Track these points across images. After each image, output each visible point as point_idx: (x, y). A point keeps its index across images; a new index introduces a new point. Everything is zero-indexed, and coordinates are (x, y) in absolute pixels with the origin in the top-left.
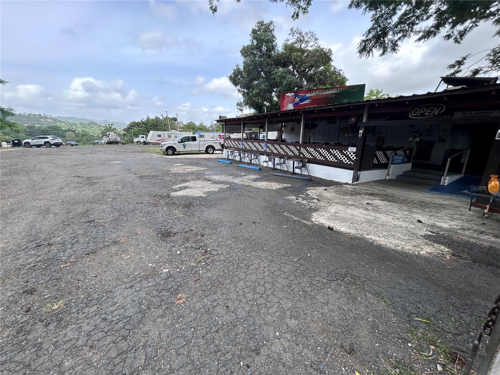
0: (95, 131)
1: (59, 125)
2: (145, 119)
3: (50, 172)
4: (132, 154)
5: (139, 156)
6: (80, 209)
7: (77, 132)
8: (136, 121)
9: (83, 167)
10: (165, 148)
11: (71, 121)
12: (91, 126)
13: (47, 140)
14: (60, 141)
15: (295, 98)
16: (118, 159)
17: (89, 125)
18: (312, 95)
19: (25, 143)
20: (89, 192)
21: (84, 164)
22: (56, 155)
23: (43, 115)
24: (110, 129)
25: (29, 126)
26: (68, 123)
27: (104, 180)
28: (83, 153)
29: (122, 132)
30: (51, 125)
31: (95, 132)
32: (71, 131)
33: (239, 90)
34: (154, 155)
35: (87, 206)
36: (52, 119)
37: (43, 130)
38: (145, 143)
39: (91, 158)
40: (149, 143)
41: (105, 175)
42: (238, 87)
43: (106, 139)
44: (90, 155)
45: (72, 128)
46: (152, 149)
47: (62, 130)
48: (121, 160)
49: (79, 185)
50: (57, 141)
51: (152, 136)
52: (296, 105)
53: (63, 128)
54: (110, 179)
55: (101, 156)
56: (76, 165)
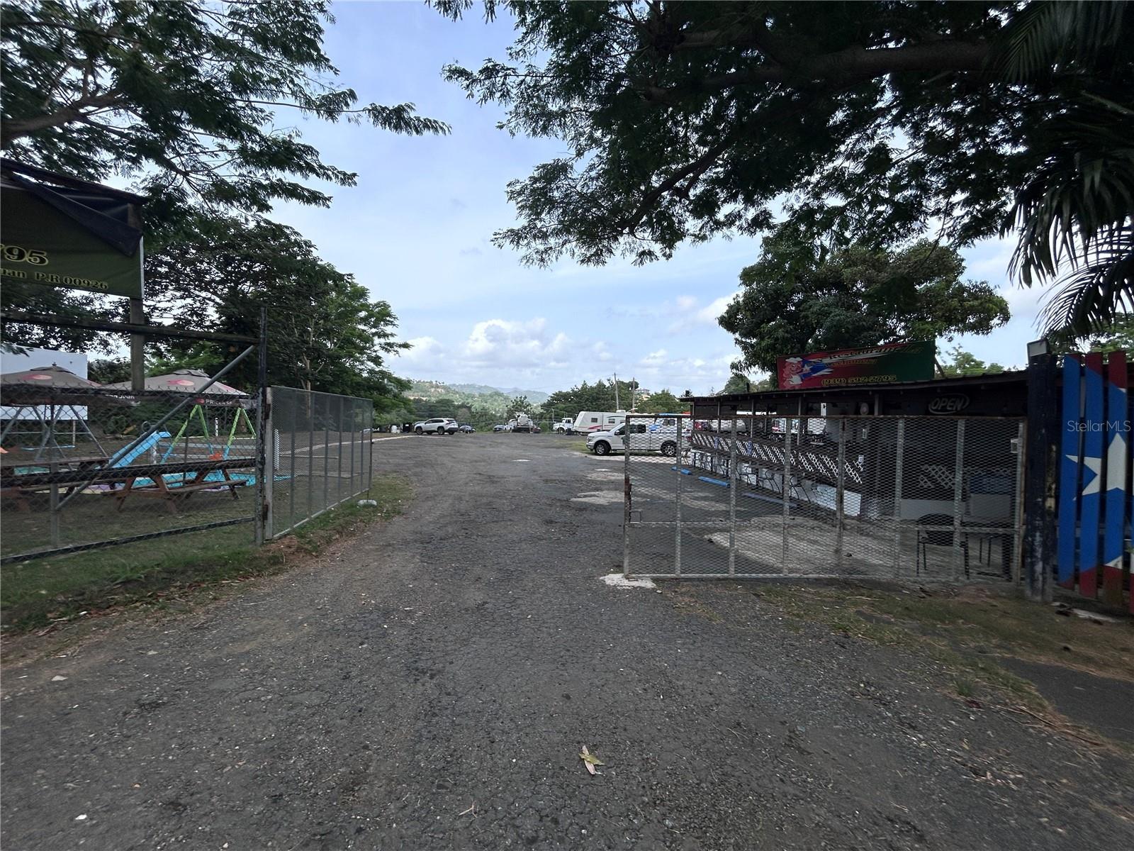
0: (498, 408)
1: (450, 398)
2: (580, 387)
3: (452, 466)
4: (545, 450)
5: (555, 454)
6: (485, 500)
7: (473, 410)
8: (564, 391)
9: (483, 463)
10: (592, 443)
11: (467, 392)
12: (493, 399)
13: (441, 424)
14: (455, 427)
15: (803, 366)
16: (525, 456)
17: (491, 396)
18: (834, 360)
20: (491, 489)
21: (484, 461)
23: (434, 383)
24: (520, 406)
26: (464, 393)
27: (506, 480)
28: (481, 445)
29: (539, 410)
30: (441, 398)
32: (465, 407)
33: (736, 339)
34: (576, 453)
35: (490, 499)
36: (444, 388)
37: (430, 406)
38: (570, 432)
39: (492, 452)
40: (576, 432)
41: (506, 474)
42: (737, 335)
43: (512, 423)
44: (491, 449)
45: (468, 403)
46: (577, 442)
47: (454, 406)
48: (528, 457)
49: (481, 482)
50: (452, 427)
51: (583, 420)
52: (805, 377)
53: (456, 403)
54: (511, 479)
55: (504, 451)
56: (476, 461)
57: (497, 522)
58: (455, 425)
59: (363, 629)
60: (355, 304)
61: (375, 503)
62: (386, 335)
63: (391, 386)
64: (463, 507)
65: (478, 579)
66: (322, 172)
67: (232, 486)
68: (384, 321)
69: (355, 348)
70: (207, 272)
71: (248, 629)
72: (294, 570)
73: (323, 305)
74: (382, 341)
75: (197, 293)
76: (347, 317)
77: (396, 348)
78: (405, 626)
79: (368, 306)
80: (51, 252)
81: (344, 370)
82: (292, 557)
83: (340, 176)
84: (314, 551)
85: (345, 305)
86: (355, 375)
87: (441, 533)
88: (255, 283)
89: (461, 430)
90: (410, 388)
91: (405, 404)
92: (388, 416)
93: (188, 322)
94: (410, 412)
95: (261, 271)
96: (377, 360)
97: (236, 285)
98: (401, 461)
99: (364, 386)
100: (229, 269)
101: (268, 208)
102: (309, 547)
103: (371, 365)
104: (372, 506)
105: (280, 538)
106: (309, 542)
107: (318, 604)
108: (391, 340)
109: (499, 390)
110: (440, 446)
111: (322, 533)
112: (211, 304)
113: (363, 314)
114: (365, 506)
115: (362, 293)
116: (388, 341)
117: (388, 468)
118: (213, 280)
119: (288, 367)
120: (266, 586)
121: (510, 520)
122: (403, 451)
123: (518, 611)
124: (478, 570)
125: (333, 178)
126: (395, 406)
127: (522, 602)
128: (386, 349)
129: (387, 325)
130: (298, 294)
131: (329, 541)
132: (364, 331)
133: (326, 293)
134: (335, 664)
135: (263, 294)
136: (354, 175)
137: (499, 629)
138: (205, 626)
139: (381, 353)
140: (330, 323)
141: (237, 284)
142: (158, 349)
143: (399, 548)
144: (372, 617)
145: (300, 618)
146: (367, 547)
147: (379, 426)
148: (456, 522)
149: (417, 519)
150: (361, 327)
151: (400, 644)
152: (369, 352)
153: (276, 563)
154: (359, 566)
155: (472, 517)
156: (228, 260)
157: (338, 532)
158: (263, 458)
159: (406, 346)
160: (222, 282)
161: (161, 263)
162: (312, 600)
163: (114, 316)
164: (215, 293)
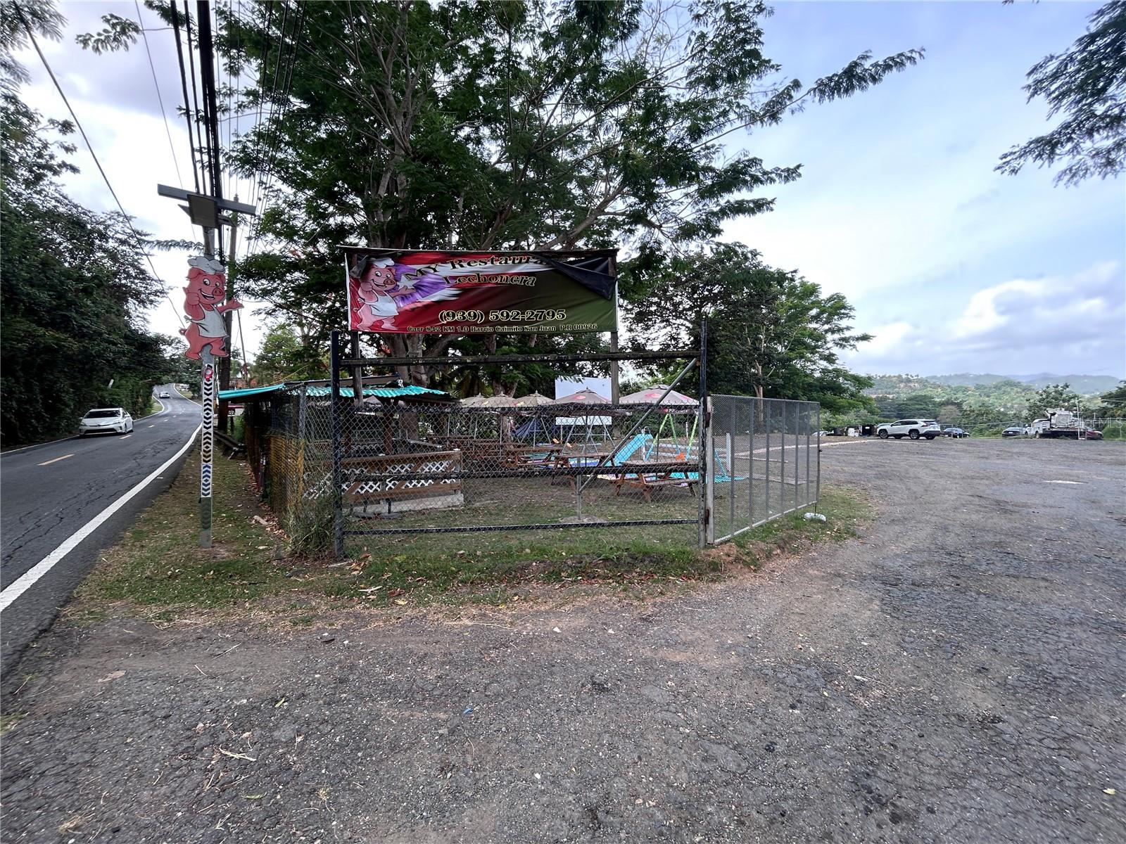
0: (1014, 403)
1: (929, 394)
3: (932, 482)
4: (1117, 467)
6: (989, 538)
7: (965, 407)
9: (986, 482)
11: (956, 384)
12: (1001, 392)
13: (914, 427)
14: (937, 429)
16: (1070, 476)
17: (997, 387)
19: (881, 430)
20: (1002, 522)
21: (988, 478)
22: (932, 455)
23: (904, 376)
24: (1056, 398)
25: (878, 397)
26: (949, 387)
27: (1031, 510)
28: (981, 455)
29: (1099, 404)
30: (914, 394)
31: (1009, 405)
32: (953, 404)
35: (1001, 537)
36: (920, 381)
37: (900, 405)
39: (1001, 466)
41: (1033, 502)
43: (1041, 425)
44: (1000, 461)
45: (957, 399)
47: (934, 403)
48: (1077, 478)
49: (983, 509)
50: (932, 429)
53: (937, 400)
54: (1042, 510)
55: (1025, 465)
56: (972, 478)
57: (1017, 577)
58: (936, 428)
59: (795, 687)
60: (806, 303)
61: (824, 518)
62: (840, 330)
63: (847, 385)
64: (950, 541)
65: (982, 670)
66: (767, 178)
67: (690, 484)
68: (838, 314)
69: (806, 348)
70: (681, 303)
71: (682, 636)
72: (731, 581)
73: (772, 311)
74: (836, 336)
75: (674, 321)
76: (797, 317)
77: (852, 343)
78: (854, 704)
79: (819, 302)
80: (568, 308)
81: (796, 372)
82: (730, 566)
83: (783, 174)
84: (753, 564)
85: (795, 307)
86: (807, 376)
87: (916, 575)
88: (714, 303)
89: (946, 433)
90: (871, 386)
91: (864, 403)
92: (846, 418)
93: (669, 346)
94: (872, 412)
95: (720, 292)
96: (830, 358)
97: (701, 309)
98: (859, 471)
99: (816, 386)
100: (696, 296)
101: (719, 232)
102: (748, 559)
103: (824, 364)
104: (820, 521)
105: (721, 543)
106: (748, 554)
107: (750, 631)
108: (847, 334)
109: (1012, 379)
110: (913, 454)
111: (762, 545)
112: (683, 328)
113: (814, 312)
114: (812, 520)
115: (811, 290)
116: (843, 336)
117: (842, 477)
118: (684, 309)
119: (742, 374)
120: (705, 591)
121: (1044, 579)
122: (862, 458)
123: (1076, 765)
124: (981, 654)
125: (777, 179)
126: (852, 406)
127: (1086, 749)
128: (841, 345)
129: (841, 318)
130: (750, 304)
131: (769, 556)
132: (815, 329)
133: (775, 298)
134: (759, 722)
135: (721, 311)
136: (798, 166)
137: (1032, 787)
138: (651, 619)
139: (835, 350)
140: (780, 328)
141: (701, 307)
142: (651, 370)
143: (851, 583)
144: (808, 672)
145: (729, 642)
146: (811, 572)
147: (834, 429)
148: (939, 563)
149: (876, 547)
150: (813, 325)
151: (845, 731)
152: (821, 350)
153: (715, 570)
154: (799, 594)
155: (968, 561)
156: (694, 291)
157: (779, 547)
158: (705, 464)
159: (865, 338)
160: (691, 309)
161: (652, 304)
162: (744, 624)
163: (626, 349)
164: (686, 319)
